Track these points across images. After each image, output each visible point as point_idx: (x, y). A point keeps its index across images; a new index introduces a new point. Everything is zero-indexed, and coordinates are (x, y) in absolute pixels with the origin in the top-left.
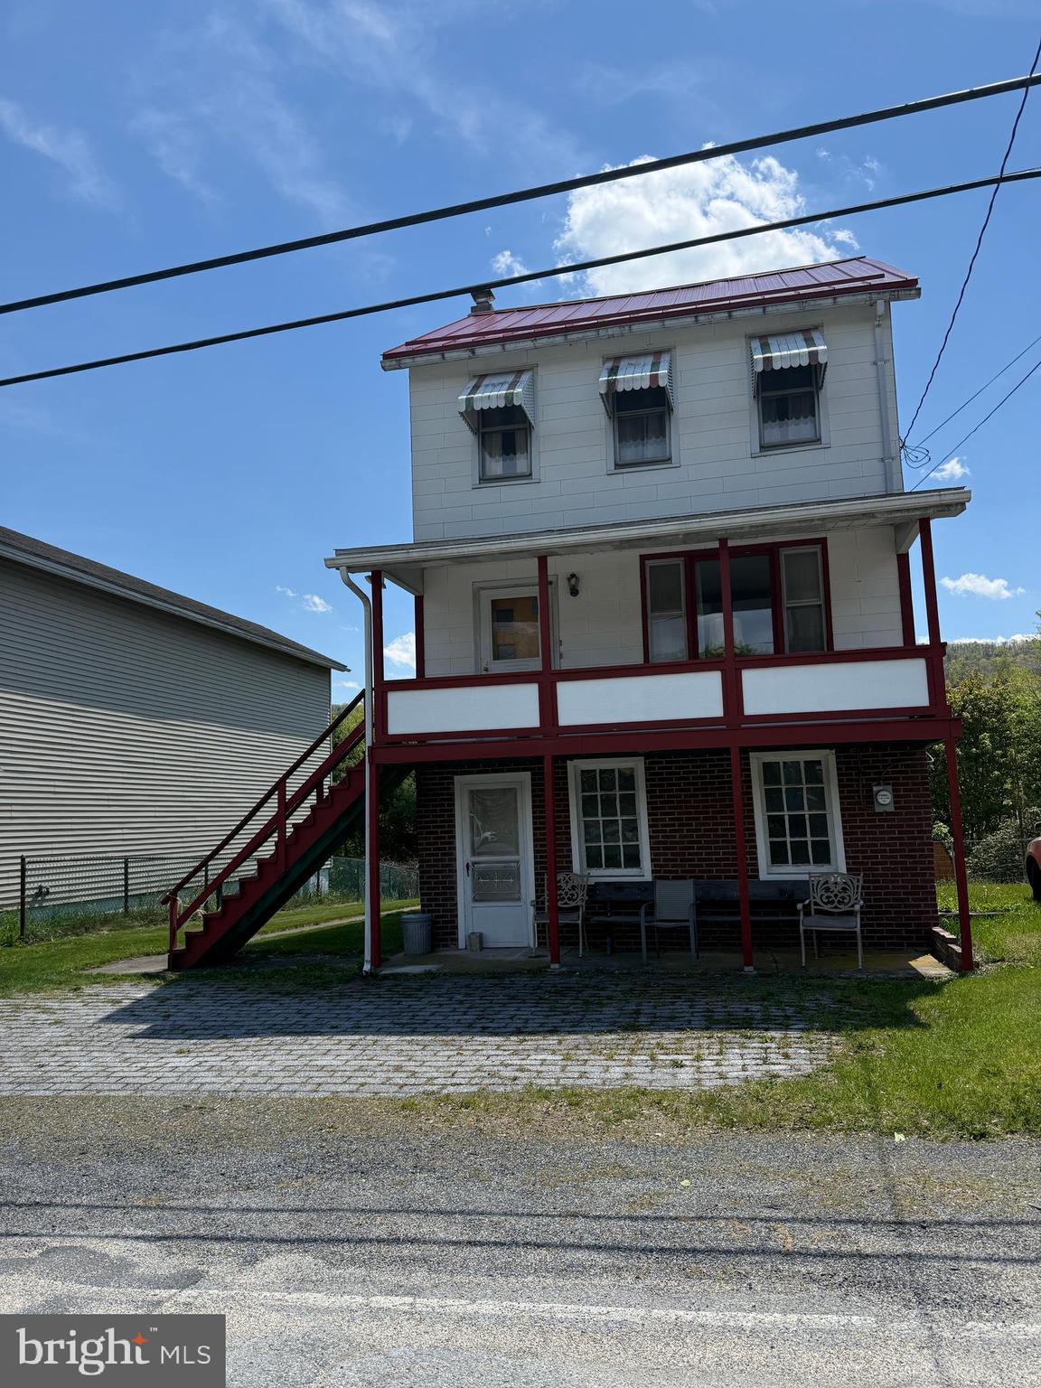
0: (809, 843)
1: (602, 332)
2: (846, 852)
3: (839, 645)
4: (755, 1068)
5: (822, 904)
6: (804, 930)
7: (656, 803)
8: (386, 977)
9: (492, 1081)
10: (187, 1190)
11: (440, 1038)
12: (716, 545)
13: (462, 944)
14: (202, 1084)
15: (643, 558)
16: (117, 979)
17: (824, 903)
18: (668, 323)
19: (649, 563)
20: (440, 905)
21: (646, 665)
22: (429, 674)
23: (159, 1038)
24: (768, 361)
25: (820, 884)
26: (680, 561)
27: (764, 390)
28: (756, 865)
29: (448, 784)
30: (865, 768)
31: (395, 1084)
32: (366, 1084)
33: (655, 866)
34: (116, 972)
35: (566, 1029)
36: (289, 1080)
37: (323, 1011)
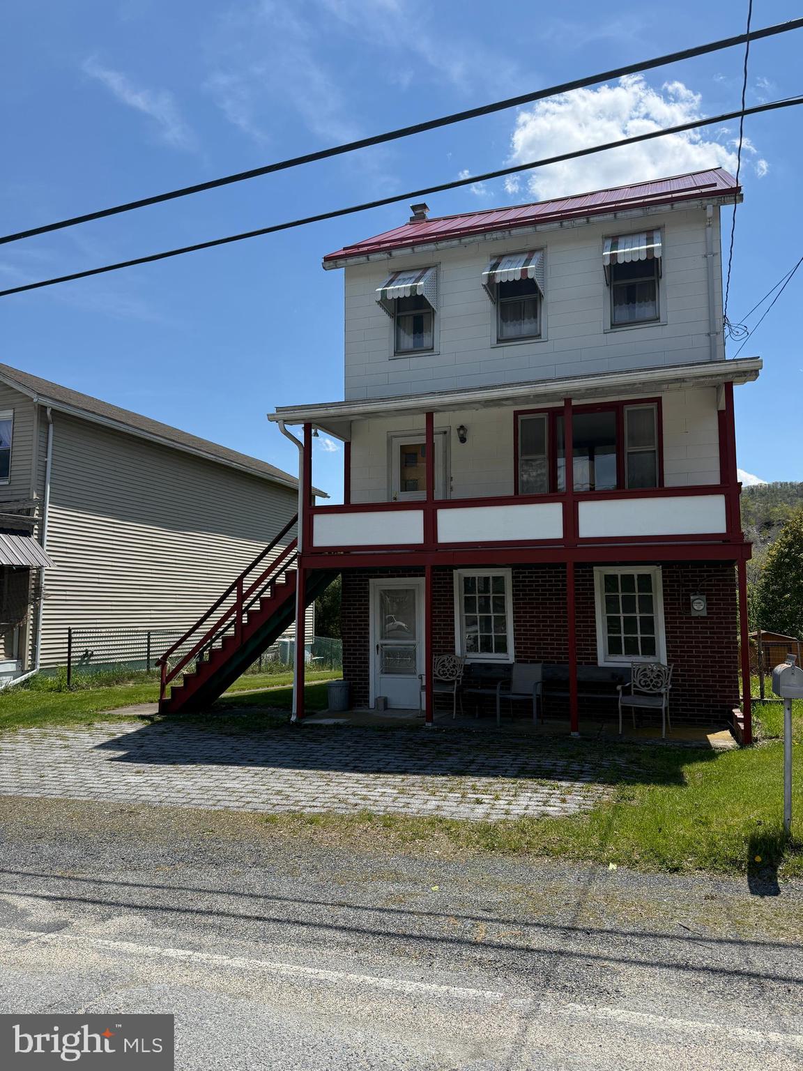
0: (639, 639)
1: (488, 236)
2: (667, 647)
3: (669, 483)
4: (535, 808)
5: (640, 686)
6: (622, 707)
7: (519, 604)
8: (306, 726)
9: (340, 805)
10: (94, 868)
11: (320, 772)
12: (562, 404)
13: (372, 704)
14: (141, 795)
15: (516, 413)
16: (120, 718)
17: (642, 686)
18: (539, 228)
19: (521, 417)
20: (357, 675)
21: (517, 496)
22: (353, 501)
23: (129, 762)
24: (613, 256)
25: (639, 672)
26: (545, 416)
27: (615, 280)
28: (596, 654)
29: (365, 584)
30: (685, 581)
31: (271, 804)
32: (251, 802)
33: (518, 652)
34: (121, 714)
35: (413, 771)
36: (200, 796)
37: (250, 748)
